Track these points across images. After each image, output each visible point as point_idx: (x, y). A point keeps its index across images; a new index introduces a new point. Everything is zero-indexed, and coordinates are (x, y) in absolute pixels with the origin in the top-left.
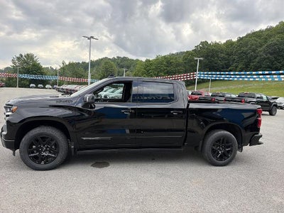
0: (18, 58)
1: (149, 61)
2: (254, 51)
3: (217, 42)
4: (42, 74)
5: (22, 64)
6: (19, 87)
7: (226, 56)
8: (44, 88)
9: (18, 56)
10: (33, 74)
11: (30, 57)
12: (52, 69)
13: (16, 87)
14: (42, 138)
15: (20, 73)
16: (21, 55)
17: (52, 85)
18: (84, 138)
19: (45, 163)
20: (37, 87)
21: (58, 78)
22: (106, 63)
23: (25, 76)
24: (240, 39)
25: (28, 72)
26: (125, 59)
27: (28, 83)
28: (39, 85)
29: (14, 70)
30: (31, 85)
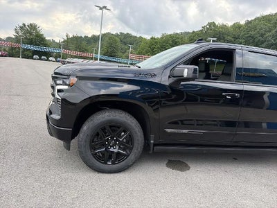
0: (21, 28)
1: (155, 39)
2: (262, 35)
3: (225, 24)
4: (45, 45)
5: (25, 34)
6: (22, 58)
7: (233, 39)
8: (48, 60)
9: (21, 25)
10: (36, 45)
11: (33, 27)
12: (54, 41)
13: (19, 57)
14: (110, 127)
15: (23, 43)
16: (24, 25)
17: (56, 58)
18: (169, 130)
19: (113, 163)
20: (40, 59)
21: (62, 51)
22: (110, 38)
23: (29, 47)
24: (249, 23)
25: (31, 42)
26: (128, 35)
27: (30, 54)
28: (43, 57)
29: (17, 40)
30: (35, 57)
